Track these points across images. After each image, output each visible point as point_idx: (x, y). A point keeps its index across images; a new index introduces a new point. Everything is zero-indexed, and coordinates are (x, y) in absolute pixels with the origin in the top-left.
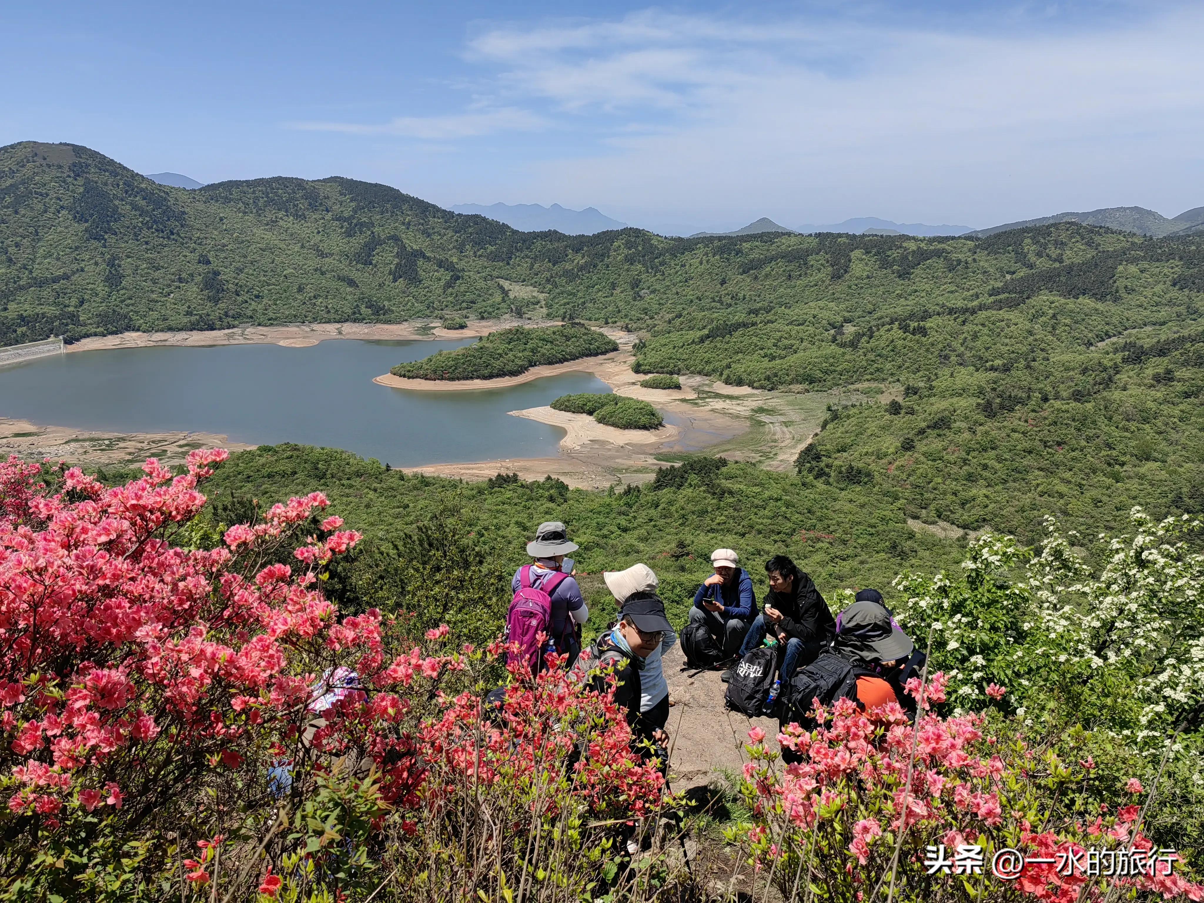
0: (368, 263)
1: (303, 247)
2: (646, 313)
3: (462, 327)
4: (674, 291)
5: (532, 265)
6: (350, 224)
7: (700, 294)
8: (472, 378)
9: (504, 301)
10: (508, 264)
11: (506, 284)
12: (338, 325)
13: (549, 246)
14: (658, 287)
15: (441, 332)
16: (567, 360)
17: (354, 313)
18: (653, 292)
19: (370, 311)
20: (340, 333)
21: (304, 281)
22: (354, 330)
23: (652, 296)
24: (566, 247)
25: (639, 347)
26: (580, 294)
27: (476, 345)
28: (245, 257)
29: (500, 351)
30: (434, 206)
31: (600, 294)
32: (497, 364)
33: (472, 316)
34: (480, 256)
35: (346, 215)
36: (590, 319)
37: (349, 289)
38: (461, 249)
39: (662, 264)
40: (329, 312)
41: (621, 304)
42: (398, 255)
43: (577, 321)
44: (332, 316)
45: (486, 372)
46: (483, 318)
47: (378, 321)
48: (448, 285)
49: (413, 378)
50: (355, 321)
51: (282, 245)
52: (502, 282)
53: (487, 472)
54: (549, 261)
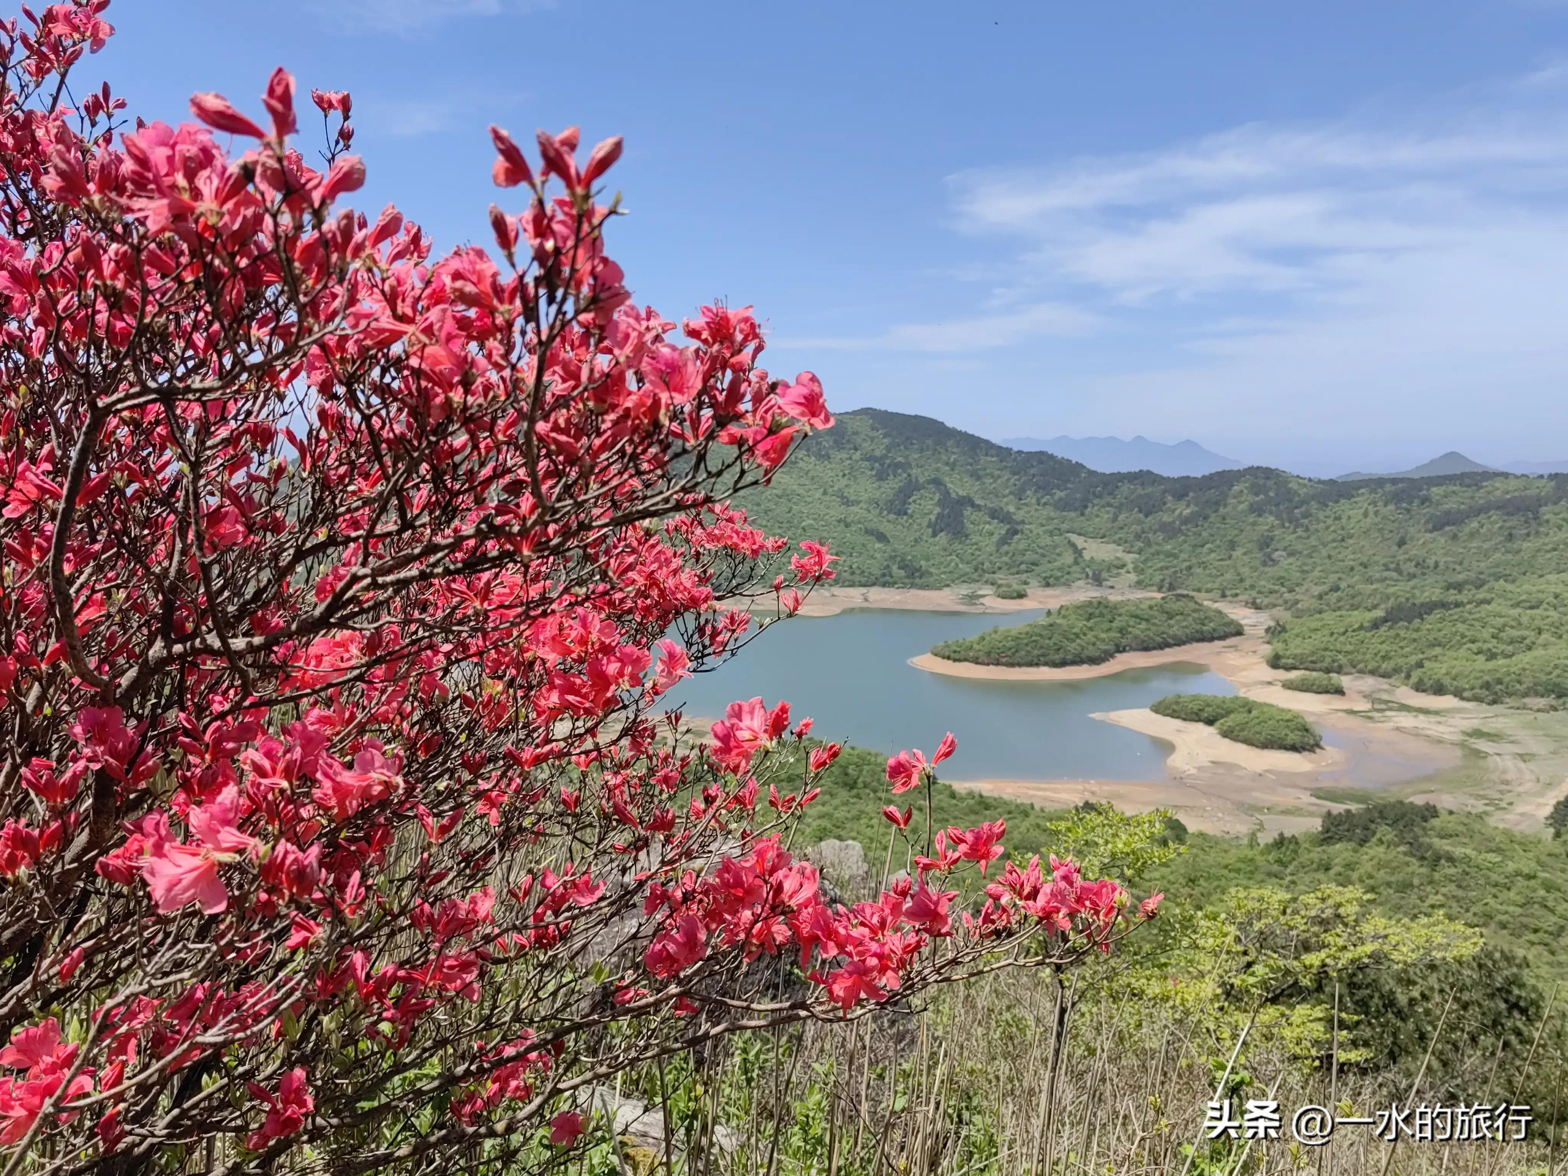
0: (902, 513)
1: (825, 493)
2: (1282, 584)
3: (1021, 596)
4: (1324, 552)
5: (1115, 519)
6: (882, 465)
7: (1364, 559)
8: (1037, 665)
9: (1076, 562)
10: (1082, 514)
11: (1079, 541)
12: (863, 590)
13: (1140, 491)
14: (1299, 547)
15: (992, 602)
16: (1168, 645)
17: (884, 575)
18: (1291, 554)
19: (902, 573)
20: (866, 600)
21: (825, 534)
22: (883, 596)
23: (1290, 560)
24: (1164, 492)
25: (1276, 631)
26: (1183, 556)
27: (1043, 621)
28: (759, 505)
29: (1075, 630)
30: (987, 442)
31: (1213, 555)
32: (1073, 647)
33: (1034, 582)
34: (1045, 504)
35: (878, 453)
36: (1199, 590)
37: (878, 545)
38: (1019, 495)
39: (1306, 515)
40: (853, 573)
41: (1245, 571)
42: (940, 503)
43: (1179, 591)
44: (857, 578)
45: (1057, 657)
46: (1048, 585)
47: (913, 586)
48: (1004, 541)
49: (959, 660)
50: (884, 585)
51: (801, 491)
52: (1074, 538)
53: (1064, 796)
54: (1140, 511)
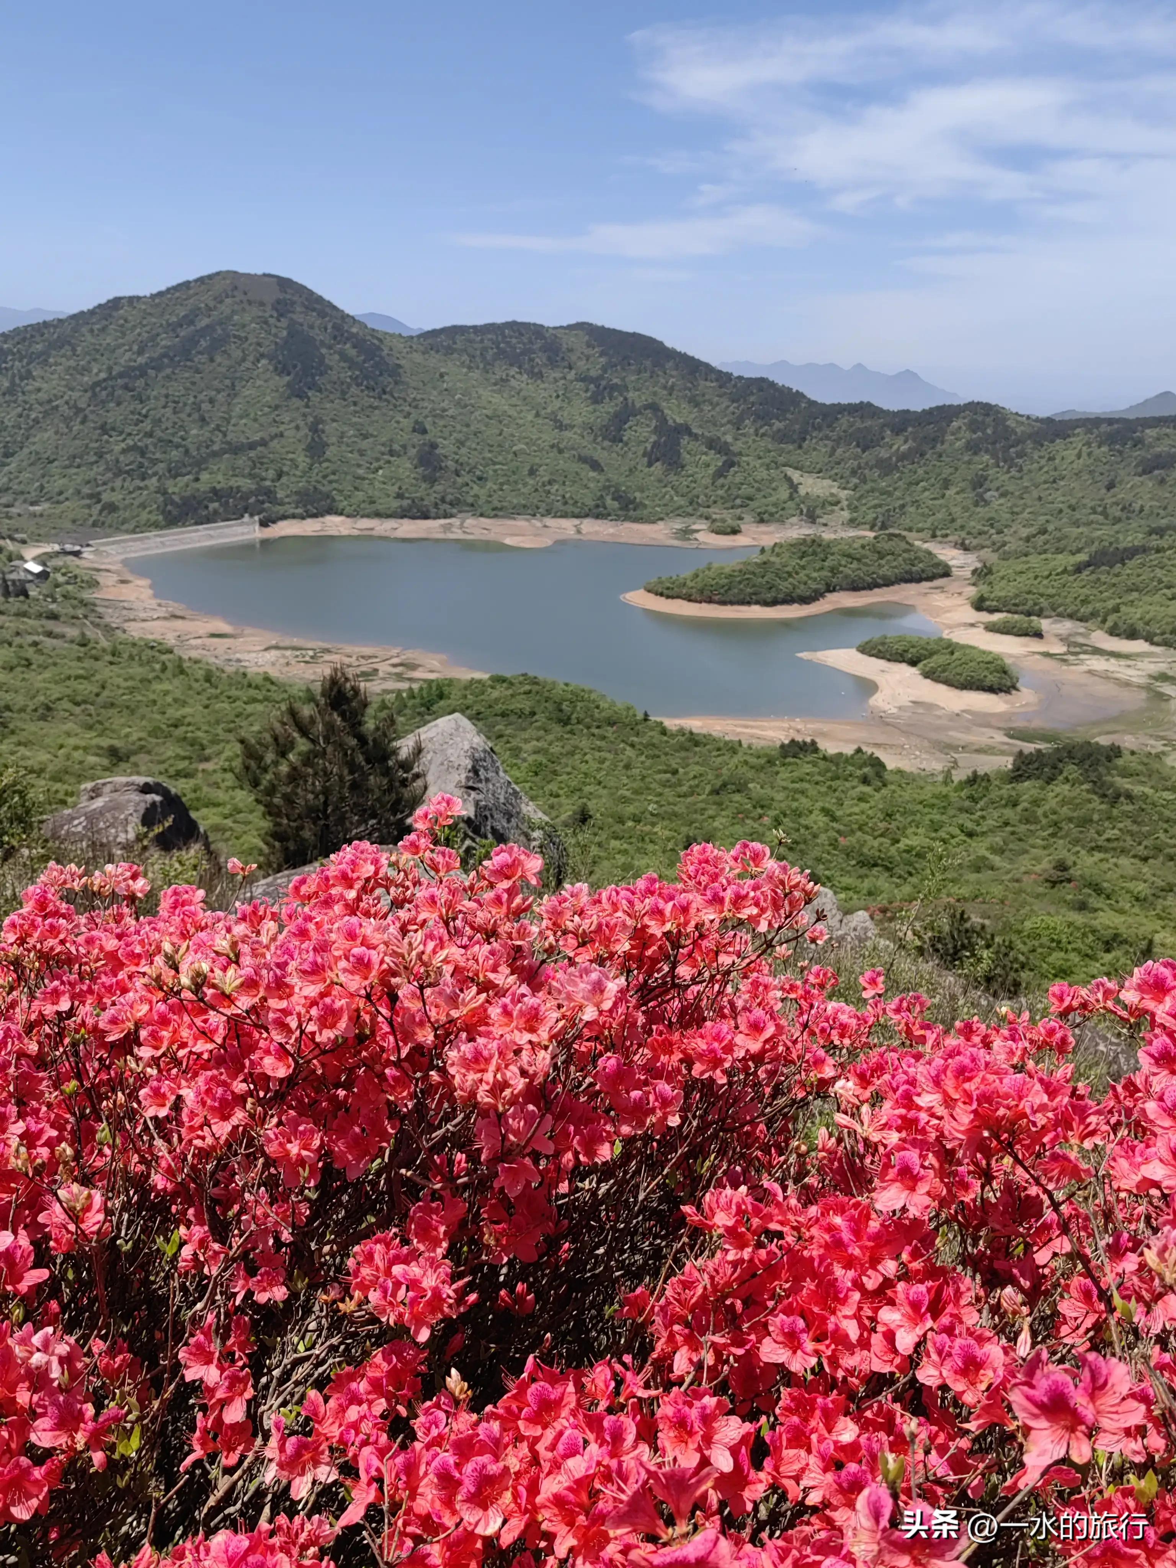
0: (617, 439)
1: (537, 415)
2: (992, 526)
3: (735, 531)
4: (1035, 494)
5: (833, 452)
6: (598, 386)
7: (1073, 502)
8: (749, 603)
9: (791, 498)
10: (800, 447)
11: (795, 475)
12: (576, 521)
13: (859, 424)
14: (1011, 488)
15: (706, 538)
16: (878, 586)
17: (597, 506)
18: (1003, 495)
19: (616, 504)
20: (579, 532)
21: (537, 460)
22: (597, 528)
23: (1002, 501)
24: (884, 425)
25: (982, 574)
26: (898, 494)
27: (757, 558)
28: (468, 426)
29: (787, 569)
30: (707, 365)
31: (927, 493)
32: (784, 586)
33: (748, 518)
34: (763, 435)
35: (593, 373)
36: (910, 530)
37: (592, 474)
38: (737, 424)
39: (1020, 455)
40: (566, 503)
41: (957, 511)
42: (656, 430)
43: (891, 531)
44: (570, 508)
45: (769, 596)
46: (762, 521)
47: (628, 519)
48: (720, 473)
49: (671, 597)
50: (597, 517)
51: (512, 412)
52: (790, 472)
53: (770, 734)
54: (858, 446)
